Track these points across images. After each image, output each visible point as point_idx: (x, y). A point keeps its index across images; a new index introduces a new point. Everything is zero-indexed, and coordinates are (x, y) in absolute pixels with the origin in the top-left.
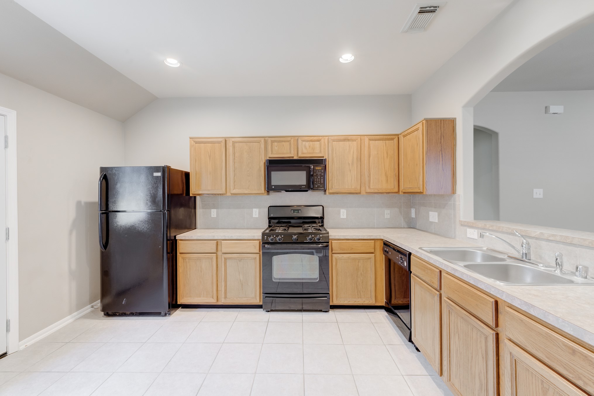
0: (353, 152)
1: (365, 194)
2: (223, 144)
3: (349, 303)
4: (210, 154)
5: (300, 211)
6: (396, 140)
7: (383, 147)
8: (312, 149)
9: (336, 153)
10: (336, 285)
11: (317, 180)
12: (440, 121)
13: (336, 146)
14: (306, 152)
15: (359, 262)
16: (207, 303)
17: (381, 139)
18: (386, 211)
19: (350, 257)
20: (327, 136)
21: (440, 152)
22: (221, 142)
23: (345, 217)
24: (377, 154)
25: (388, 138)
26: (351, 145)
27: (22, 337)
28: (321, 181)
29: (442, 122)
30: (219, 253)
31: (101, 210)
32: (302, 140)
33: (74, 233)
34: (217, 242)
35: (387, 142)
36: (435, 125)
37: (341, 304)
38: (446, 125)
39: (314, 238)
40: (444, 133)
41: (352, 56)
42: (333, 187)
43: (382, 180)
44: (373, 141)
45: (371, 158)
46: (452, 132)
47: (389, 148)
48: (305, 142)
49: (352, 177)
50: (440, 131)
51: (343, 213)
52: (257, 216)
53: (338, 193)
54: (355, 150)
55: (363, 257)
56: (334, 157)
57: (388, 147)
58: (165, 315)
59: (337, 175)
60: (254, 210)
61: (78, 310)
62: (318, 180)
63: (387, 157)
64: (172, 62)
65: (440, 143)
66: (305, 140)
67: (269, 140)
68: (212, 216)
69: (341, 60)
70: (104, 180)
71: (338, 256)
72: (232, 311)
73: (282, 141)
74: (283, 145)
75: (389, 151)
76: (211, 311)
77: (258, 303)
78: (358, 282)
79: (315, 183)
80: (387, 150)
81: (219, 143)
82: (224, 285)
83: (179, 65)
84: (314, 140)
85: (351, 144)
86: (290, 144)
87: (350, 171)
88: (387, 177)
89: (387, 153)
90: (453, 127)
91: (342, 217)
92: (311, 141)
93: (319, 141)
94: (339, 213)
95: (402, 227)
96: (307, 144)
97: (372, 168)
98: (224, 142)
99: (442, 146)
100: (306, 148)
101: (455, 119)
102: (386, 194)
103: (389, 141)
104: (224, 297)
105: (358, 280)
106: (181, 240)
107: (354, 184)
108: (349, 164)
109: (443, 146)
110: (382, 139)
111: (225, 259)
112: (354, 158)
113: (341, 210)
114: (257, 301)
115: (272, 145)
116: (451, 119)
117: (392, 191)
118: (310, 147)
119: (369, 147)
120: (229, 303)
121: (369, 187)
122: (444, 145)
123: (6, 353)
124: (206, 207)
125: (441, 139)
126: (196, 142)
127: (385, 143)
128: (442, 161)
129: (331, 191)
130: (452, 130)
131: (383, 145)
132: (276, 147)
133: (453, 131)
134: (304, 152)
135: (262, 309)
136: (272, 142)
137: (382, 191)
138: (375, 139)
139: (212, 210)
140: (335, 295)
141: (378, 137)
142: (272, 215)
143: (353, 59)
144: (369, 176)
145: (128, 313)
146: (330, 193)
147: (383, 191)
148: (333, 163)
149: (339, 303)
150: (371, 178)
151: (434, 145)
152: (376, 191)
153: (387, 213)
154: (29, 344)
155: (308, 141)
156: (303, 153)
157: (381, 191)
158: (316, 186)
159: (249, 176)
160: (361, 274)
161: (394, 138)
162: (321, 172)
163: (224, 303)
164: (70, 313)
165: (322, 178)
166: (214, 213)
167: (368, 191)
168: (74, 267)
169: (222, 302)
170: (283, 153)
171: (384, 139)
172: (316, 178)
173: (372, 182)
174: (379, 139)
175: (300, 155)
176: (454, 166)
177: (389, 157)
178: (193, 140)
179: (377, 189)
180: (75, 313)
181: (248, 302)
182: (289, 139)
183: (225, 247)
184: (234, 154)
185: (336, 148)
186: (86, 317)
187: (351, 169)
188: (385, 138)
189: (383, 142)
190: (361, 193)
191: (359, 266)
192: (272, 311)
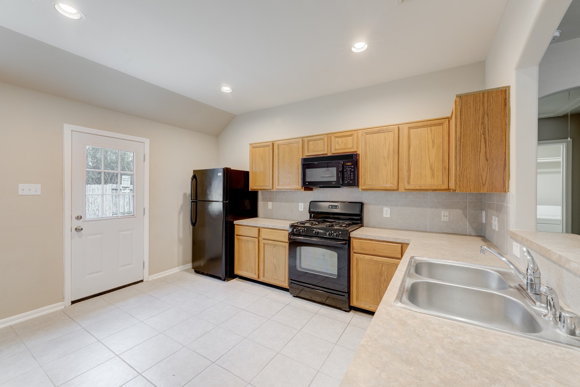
0: (390, 144)
1: (404, 191)
2: (271, 147)
3: (369, 308)
4: (262, 156)
5: (338, 207)
6: (446, 125)
7: (428, 135)
8: (345, 144)
9: (369, 146)
10: (356, 286)
11: (346, 176)
12: (481, 95)
13: (370, 139)
14: (339, 148)
15: (382, 266)
16: (252, 278)
17: (424, 126)
18: (442, 212)
19: (372, 259)
20: (360, 130)
21: (483, 136)
22: (270, 145)
23: (388, 216)
24: (420, 144)
25: (435, 123)
26: (387, 137)
27: (150, 274)
28: (351, 177)
29: (486, 95)
30: (261, 239)
31: (192, 200)
32: (335, 137)
33: (182, 214)
34: (259, 229)
35: (433, 128)
36: (474, 101)
37: (361, 307)
38: (492, 98)
39: (334, 234)
40: (488, 110)
41: (365, 44)
42: (366, 183)
43: (425, 175)
44: (414, 129)
45: (411, 149)
46: (503, 106)
47: (436, 135)
48: (338, 138)
49: (387, 171)
50: (481, 108)
51: (387, 212)
52: (302, 210)
53: (371, 190)
54: (391, 142)
55: (387, 261)
56: (367, 151)
57: (434, 134)
58: (224, 280)
59: (370, 170)
60: (300, 204)
61: (184, 265)
62: (348, 176)
63: (433, 146)
64: (226, 89)
65: (482, 124)
66: (338, 136)
67: (306, 140)
68: (269, 208)
69: (353, 49)
70: (194, 179)
71: (359, 256)
72: (268, 289)
73: (317, 140)
74: (318, 143)
75: (436, 138)
76: (255, 285)
77: (286, 287)
78: (381, 288)
79: (345, 179)
80: (433, 138)
81: (268, 146)
82: (263, 265)
83: (231, 91)
84: (346, 135)
85: (387, 135)
86: (324, 142)
87: (386, 165)
88: (432, 170)
89: (432, 141)
90: (505, 99)
91: (385, 216)
92: (344, 136)
93: (351, 135)
94: (382, 212)
95: (468, 234)
96: (340, 139)
97: (412, 161)
98: (271, 145)
99: (484, 128)
100: (339, 144)
101: (509, 87)
102: (431, 191)
103: (436, 127)
104: (262, 275)
105: (381, 286)
106: (237, 225)
107: (390, 180)
108: (384, 158)
109: (487, 128)
110: (426, 126)
111: (264, 244)
112: (390, 150)
113: (384, 208)
114: (286, 285)
115: (308, 144)
116: (500, 89)
117: (439, 188)
118: (342, 142)
119: (409, 137)
120: (266, 281)
121: (409, 183)
122: (489, 126)
123: (143, 280)
124: (266, 200)
125: (483, 118)
126: (254, 147)
127: (431, 130)
128: (486, 147)
129: (363, 188)
130: (503, 104)
131: (428, 132)
132: (312, 145)
133: (506, 105)
134: (337, 148)
135: (289, 293)
136: (308, 141)
137: (426, 188)
138: (417, 127)
139: (269, 203)
140: (355, 296)
141: (421, 124)
142: (312, 210)
143: (367, 47)
144: (409, 171)
145: (206, 273)
146: (363, 190)
147: (428, 188)
148: (366, 158)
149: (359, 305)
150: (412, 172)
151: (471, 127)
152: (418, 188)
153: (445, 215)
154: (154, 278)
155: (340, 137)
156: (336, 150)
157: (423, 188)
158: (346, 182)
159: (290, 174)
160: (385, 280)
161: (443, 122)
162: (351, 168)
163: (263, 281)
164: (178, 266)
165: (352, 173)
166: (270, 205)
167: (408, 187)
168: (181, 235)
169: (261, 279)
170: (318, 151)
171: (428, 125)
172: (346, 174)
173: (412, 176)
174: (422, 126)
175: (333, 151)
176: (505, 153)
177: (435, 146)
178: (251, 146)
179: (419, 186)
180: (181, 267)
181: (280, 284)
182: (323, 137)
183: (264, 234)
184: (279, 154)
185: (370, 141)
186: (187, 270)
187: (386, 163)
188: (430, 124)
189: (428, 129)
190: (399, 190)
191: (383, 271)
192: (297, 297)
